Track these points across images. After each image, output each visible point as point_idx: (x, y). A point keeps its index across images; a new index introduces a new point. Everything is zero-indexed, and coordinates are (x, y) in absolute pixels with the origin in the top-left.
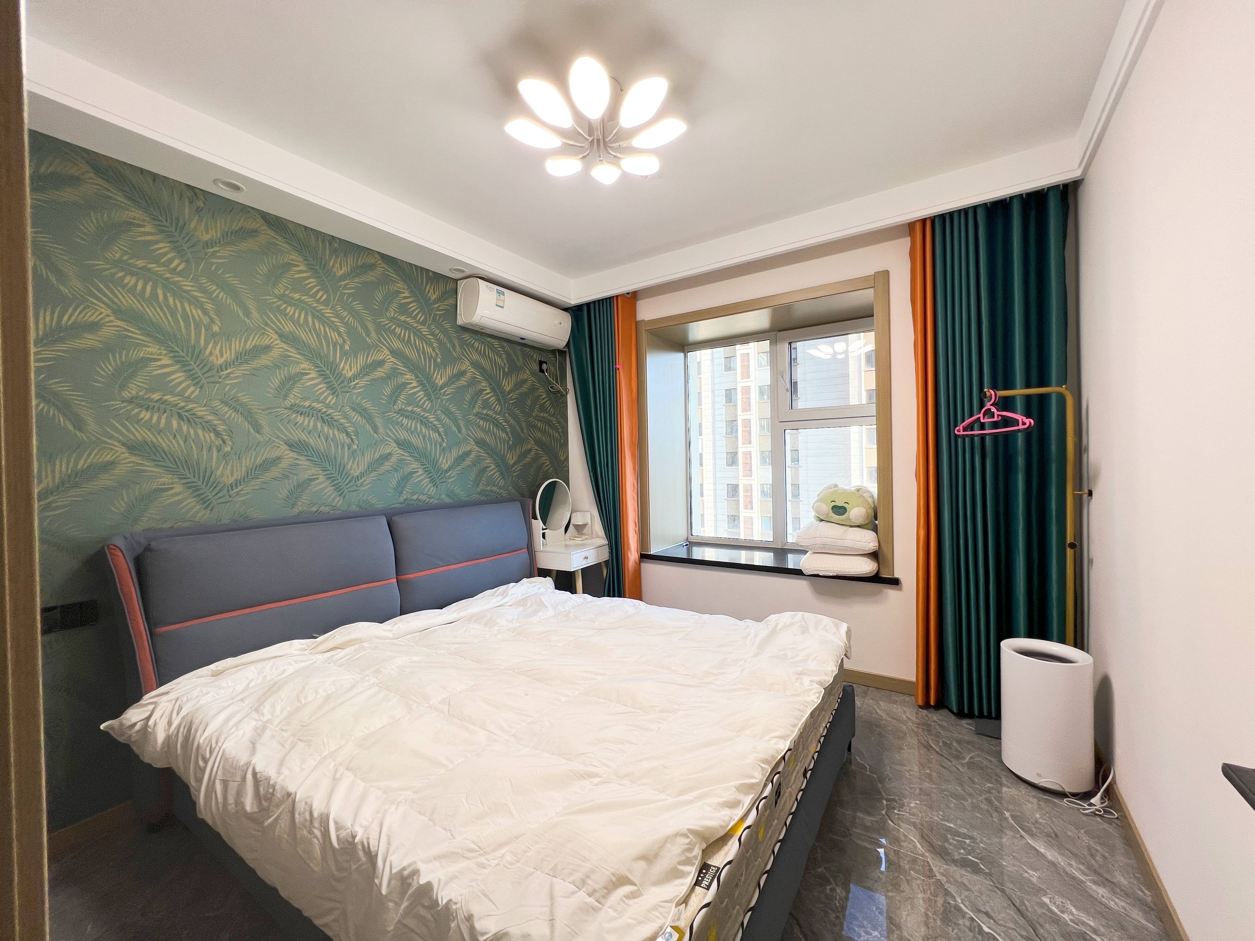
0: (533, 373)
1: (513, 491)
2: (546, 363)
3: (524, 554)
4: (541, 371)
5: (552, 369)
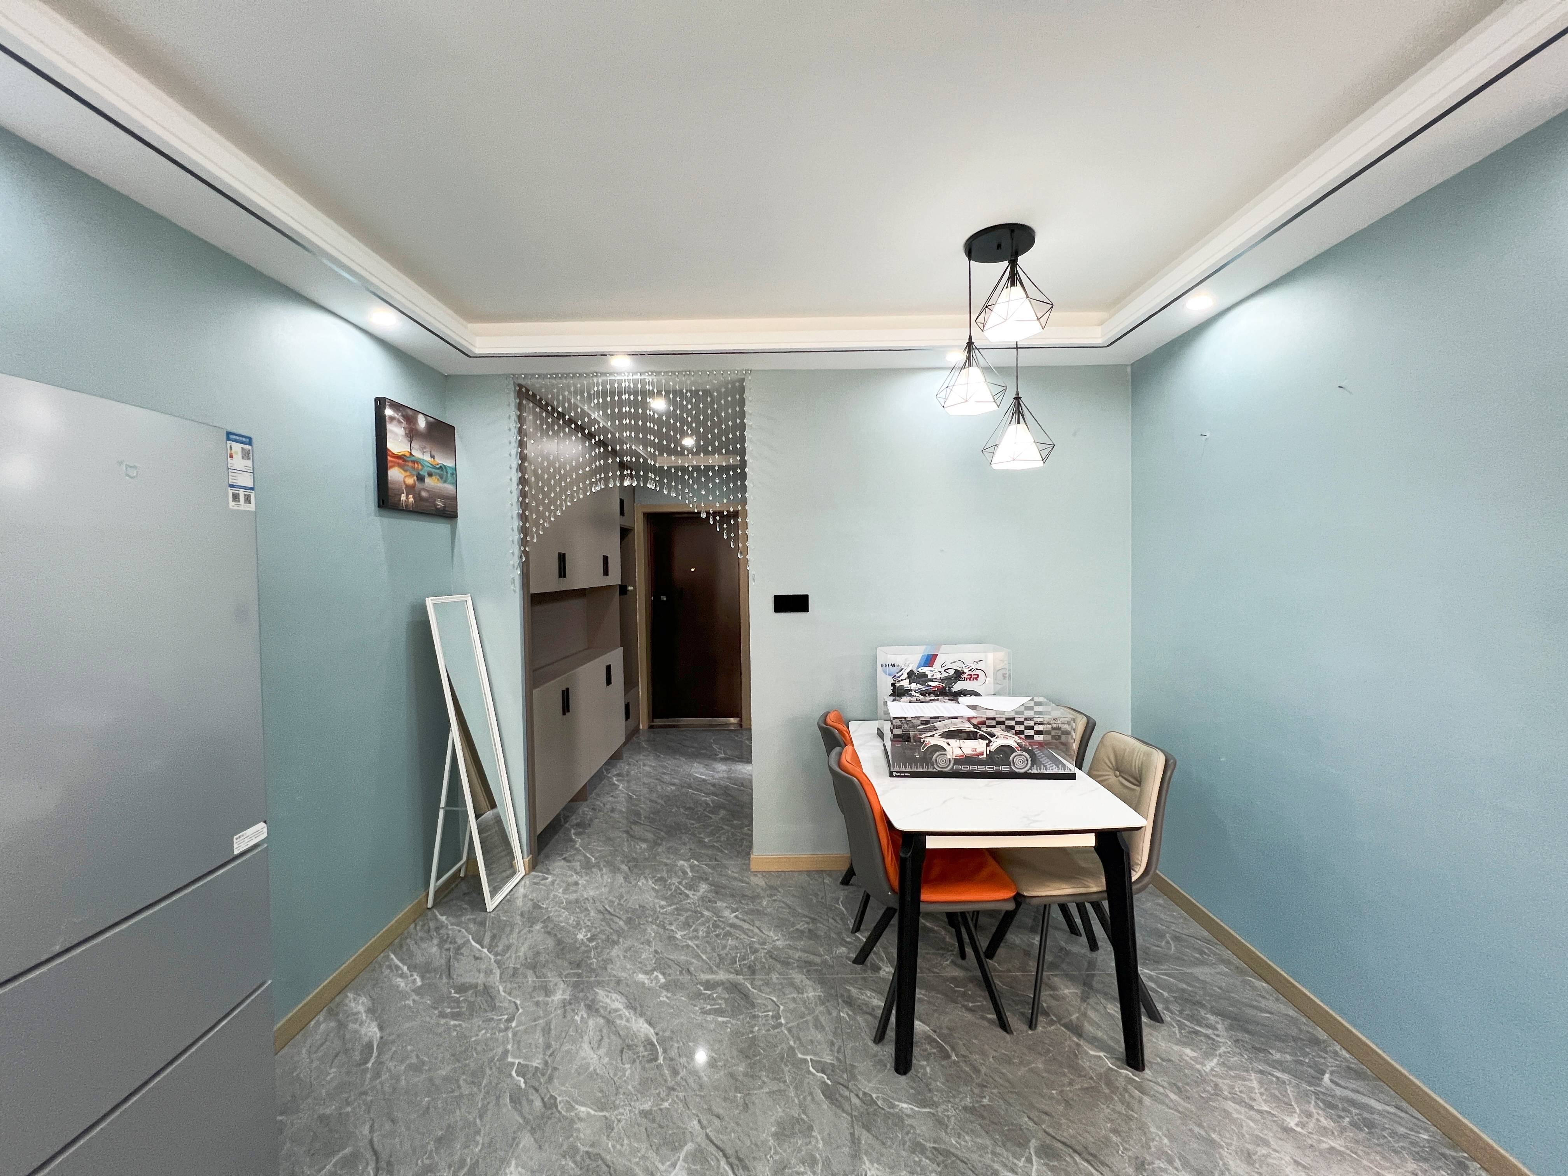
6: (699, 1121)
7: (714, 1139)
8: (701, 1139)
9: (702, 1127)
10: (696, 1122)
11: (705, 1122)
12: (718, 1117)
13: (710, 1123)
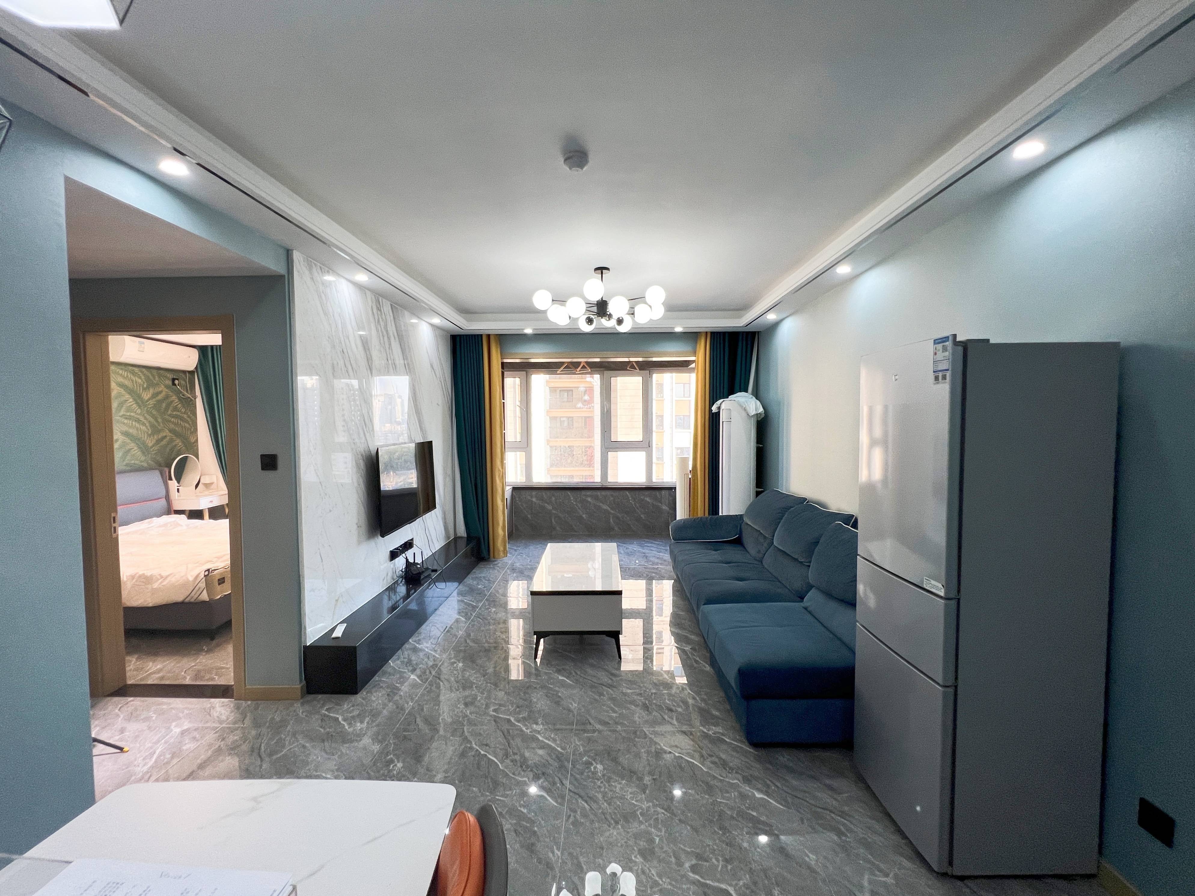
0: (167, 387)
1: (152, 463)
2: (178, 379)
3: (163, 502)
4: (174, 384)
5: (183, 382)
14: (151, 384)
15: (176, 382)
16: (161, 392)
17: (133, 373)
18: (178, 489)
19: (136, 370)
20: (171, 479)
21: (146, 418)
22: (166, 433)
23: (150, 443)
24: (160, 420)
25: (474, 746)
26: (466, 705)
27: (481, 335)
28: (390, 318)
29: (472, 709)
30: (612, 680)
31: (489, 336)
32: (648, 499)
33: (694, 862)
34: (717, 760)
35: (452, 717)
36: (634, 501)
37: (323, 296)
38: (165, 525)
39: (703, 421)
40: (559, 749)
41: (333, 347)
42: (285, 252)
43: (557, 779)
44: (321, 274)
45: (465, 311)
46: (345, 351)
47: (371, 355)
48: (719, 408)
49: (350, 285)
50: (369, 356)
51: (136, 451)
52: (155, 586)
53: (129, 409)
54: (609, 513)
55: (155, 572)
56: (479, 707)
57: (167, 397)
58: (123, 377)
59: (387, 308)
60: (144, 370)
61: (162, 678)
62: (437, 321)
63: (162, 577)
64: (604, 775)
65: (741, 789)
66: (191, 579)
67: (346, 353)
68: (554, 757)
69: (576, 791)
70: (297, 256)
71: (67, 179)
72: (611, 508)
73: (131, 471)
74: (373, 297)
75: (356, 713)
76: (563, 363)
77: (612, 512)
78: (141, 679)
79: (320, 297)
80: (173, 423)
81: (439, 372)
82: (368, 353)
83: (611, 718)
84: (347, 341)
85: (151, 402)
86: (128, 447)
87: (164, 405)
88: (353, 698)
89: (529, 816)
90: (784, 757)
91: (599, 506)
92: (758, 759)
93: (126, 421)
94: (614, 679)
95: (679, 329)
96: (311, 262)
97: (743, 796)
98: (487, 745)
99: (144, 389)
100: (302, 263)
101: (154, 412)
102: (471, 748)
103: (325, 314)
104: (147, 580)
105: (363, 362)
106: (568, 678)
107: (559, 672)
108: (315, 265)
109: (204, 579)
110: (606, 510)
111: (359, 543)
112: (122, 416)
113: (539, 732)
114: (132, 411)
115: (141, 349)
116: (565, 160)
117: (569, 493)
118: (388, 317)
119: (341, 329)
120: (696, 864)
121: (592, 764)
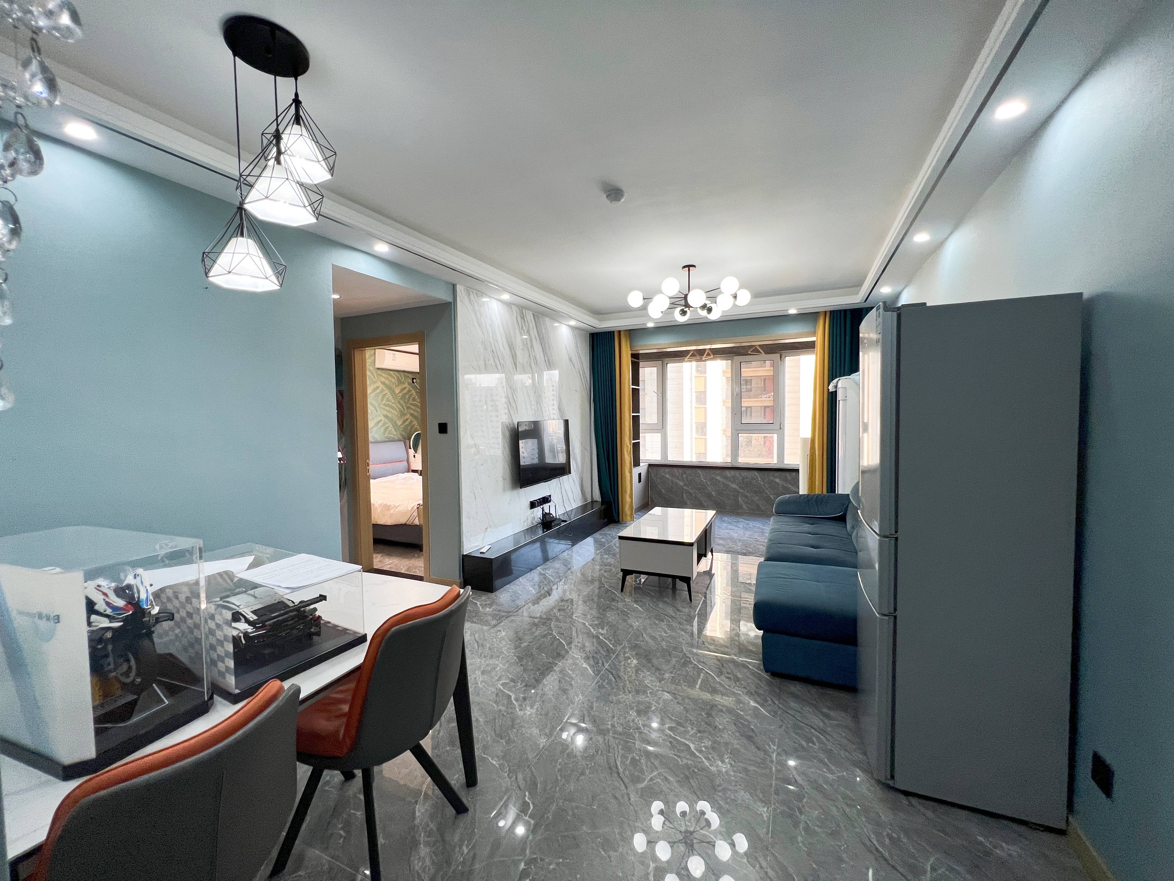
0: (410, 385)
1: (400, 436)
2: (415, 379)
3: (405, 464)
4: (413, 382)
6: (630, 799)
7: (623, 785)
8: (631, 788)
9: (628, 795)
10: (632, 799)
11: (626, 797)
12: (616, 798)
13: (623, 797)
14: (400, 382)
15: (415, 381)
16: (405, 388)
17: (391, 375)
18: (414, 456)
19: (391, 373)
20: (410, 448)
21: (397, 406)
22: (408, 416)
23: (399, 423)
24: (405, 407)
25: (554, 633)
26: (559, 610)
27: (614, 332)
28: (532, 324)
29: (562, 613)
30: (676, 613)
31: (619, 332)
32: (777, 480)
33: (674, 725)
34: (732, 677)
35: (547, 616)
36: (763, 481)
37: (478, 314)
38: (405, 479)
39: (821, 401)
40: (611, 646)
41: (486, 349)
42: (451, 287)
43: (600, 662)
44: (476, 298)
45: (597, 313)
46: (494, 351)
47: (515, 353)
48: (836, 387)
49: (499, 303)
50: (513, 353)
51: (391, 428)
52: (392, 512)
53: (388, 400)
54: (738, 492)
55: (392, 504)
56: (567, 613)
57: (409, 391)
58: (384, 377)
59: (529, 316)
60: (396, 373)
61: (391, 568)
62: (573, 323)
63: (395, 507)
64: (636, 666)
65: (740, 697)
66: (410, 509)
67: (495, 353)
68: (605, 649)
69: (610, 670)
70: (460, 288)
71: (333, 265)
72: (740, 487)
73: (388, 441)
74: (518, 309)
75: (488, 603)
76: (687, 352)
77: (741, 491)
78: (381, 567)
79: (476, 314)
80: (412, 409)
81: (578, 365)
82: (513, 351)
83: (661, 636)
84: (496, 343)
85: (400, 395)
86: (387, 425)
87: (407, 397)
88: (490, 594)
89: (572, 676)
90: (796, 688)
91: (728, 485)
92: (769, 684)
93: (386, 408)
94: (678, 613)
95: (793, 311)
96: (469, 290)
97: (739, 702)
98: (562, 634)
99: (396, 386)
100: (463, 292)
101: (402, 402)
102: (552, 634)
103: (480, 326)
104: (387, 508)
105: (509, 360)
106: (641, 606)
107: (636, 602)
108: (473, 292)
109: (416, 510)
110: (735, 490)
111: (504, 490)
112: (384, 404)
113: (602, 634)
114: (389, 401)
115: (394, 359)
116: (607, 197)
117: (699, 471)
118: (531, 325)
119: (491, 335)
120: (674, 727)
121: (630, 659)
